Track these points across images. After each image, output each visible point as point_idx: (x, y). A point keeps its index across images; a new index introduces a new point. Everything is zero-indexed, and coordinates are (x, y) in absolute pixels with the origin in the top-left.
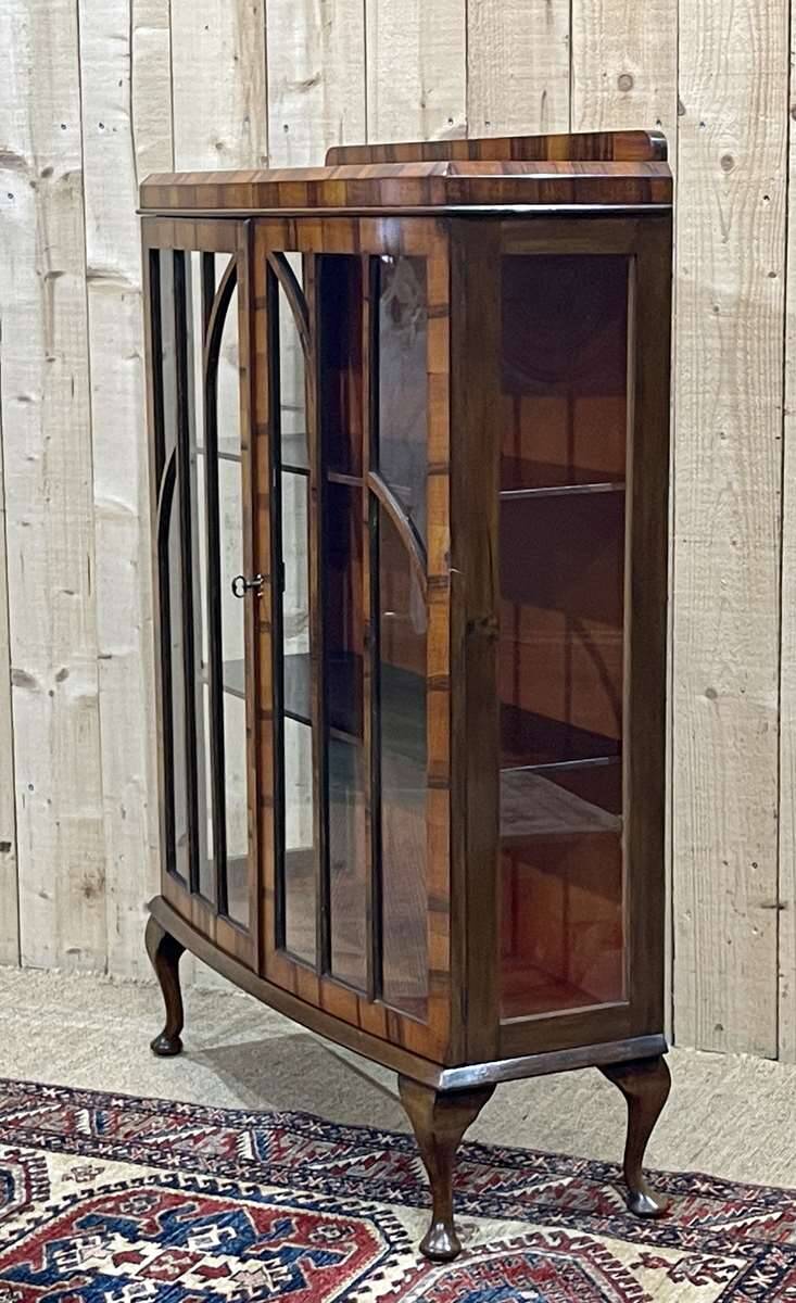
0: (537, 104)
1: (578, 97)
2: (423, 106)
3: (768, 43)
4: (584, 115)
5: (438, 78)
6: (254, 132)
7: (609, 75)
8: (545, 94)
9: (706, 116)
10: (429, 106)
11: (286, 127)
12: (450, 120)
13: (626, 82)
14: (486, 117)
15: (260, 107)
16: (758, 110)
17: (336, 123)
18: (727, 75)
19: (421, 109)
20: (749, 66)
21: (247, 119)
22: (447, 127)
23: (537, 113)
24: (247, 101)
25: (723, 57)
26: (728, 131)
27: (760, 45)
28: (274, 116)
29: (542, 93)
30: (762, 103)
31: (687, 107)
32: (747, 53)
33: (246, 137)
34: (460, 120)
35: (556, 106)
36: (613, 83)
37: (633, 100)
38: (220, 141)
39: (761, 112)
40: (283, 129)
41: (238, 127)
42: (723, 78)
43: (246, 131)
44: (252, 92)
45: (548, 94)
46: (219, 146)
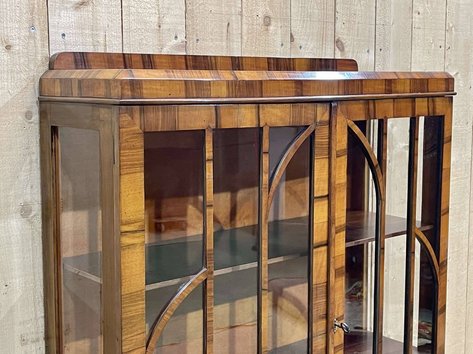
0: (225, 30)
1: (245, 27)
2: (160, 26)
3: (327, 6)
4: (248, 38)
5: (168, 8)
6: (38, 37)
7: (259, 16)
8: (229, 24)
9: (302, 43)
10: (164, 27)
11: (64, 35)
12: (176, 37)
13: (267, 21)
14: (197, 36)
15: (43, 18)
16: (323, 42)
17: (102, 34)
18: (310, 21)
19: (158, 28)
20: (320, 17)
21: (33, 27)
22: (175, 42)
23: (225, 35)
24: (32, 14)
25: (309, 11)
26: (311, 52)
27: (324, 6)
28: (54, 26)
29: (227, 24)
30: (324, 37)
31: (295, 37)
32: (318, 9)
33: (32, 42)
34: (181, 38)
35: (235, 32)
36: (261, 21)
37: (270, 32)
38: (9, 44)
39: (324, 42)
40: (61, 37)
41: (24, 33)
42: (309, 22)
43: (32, 37)
44: (36, 6)
45: (230, 24)
46: (8, 47)
